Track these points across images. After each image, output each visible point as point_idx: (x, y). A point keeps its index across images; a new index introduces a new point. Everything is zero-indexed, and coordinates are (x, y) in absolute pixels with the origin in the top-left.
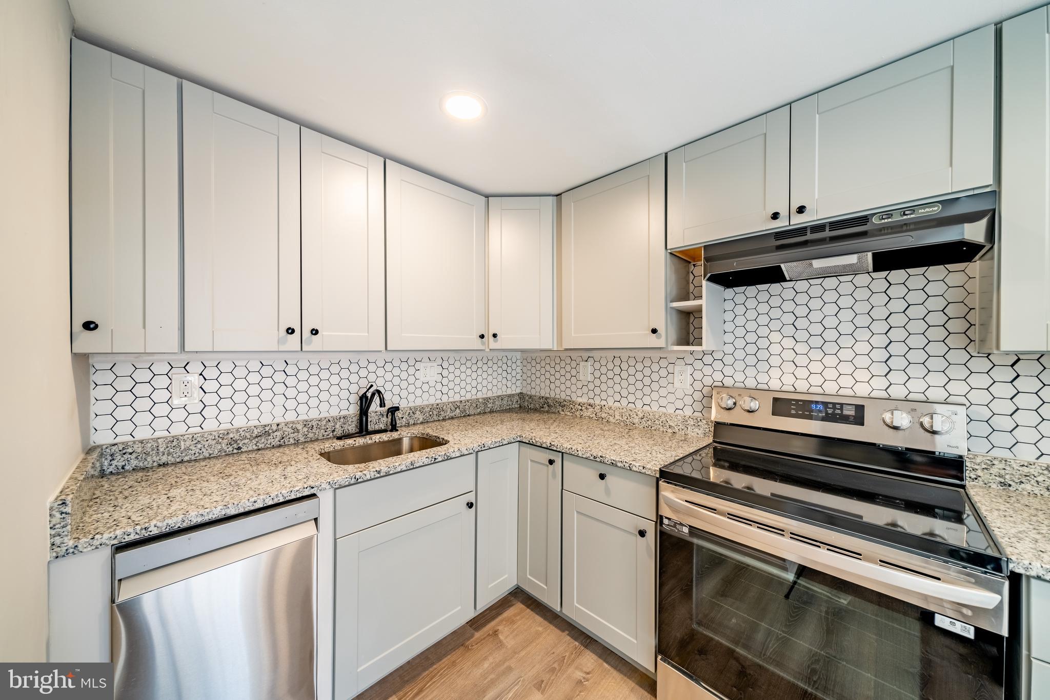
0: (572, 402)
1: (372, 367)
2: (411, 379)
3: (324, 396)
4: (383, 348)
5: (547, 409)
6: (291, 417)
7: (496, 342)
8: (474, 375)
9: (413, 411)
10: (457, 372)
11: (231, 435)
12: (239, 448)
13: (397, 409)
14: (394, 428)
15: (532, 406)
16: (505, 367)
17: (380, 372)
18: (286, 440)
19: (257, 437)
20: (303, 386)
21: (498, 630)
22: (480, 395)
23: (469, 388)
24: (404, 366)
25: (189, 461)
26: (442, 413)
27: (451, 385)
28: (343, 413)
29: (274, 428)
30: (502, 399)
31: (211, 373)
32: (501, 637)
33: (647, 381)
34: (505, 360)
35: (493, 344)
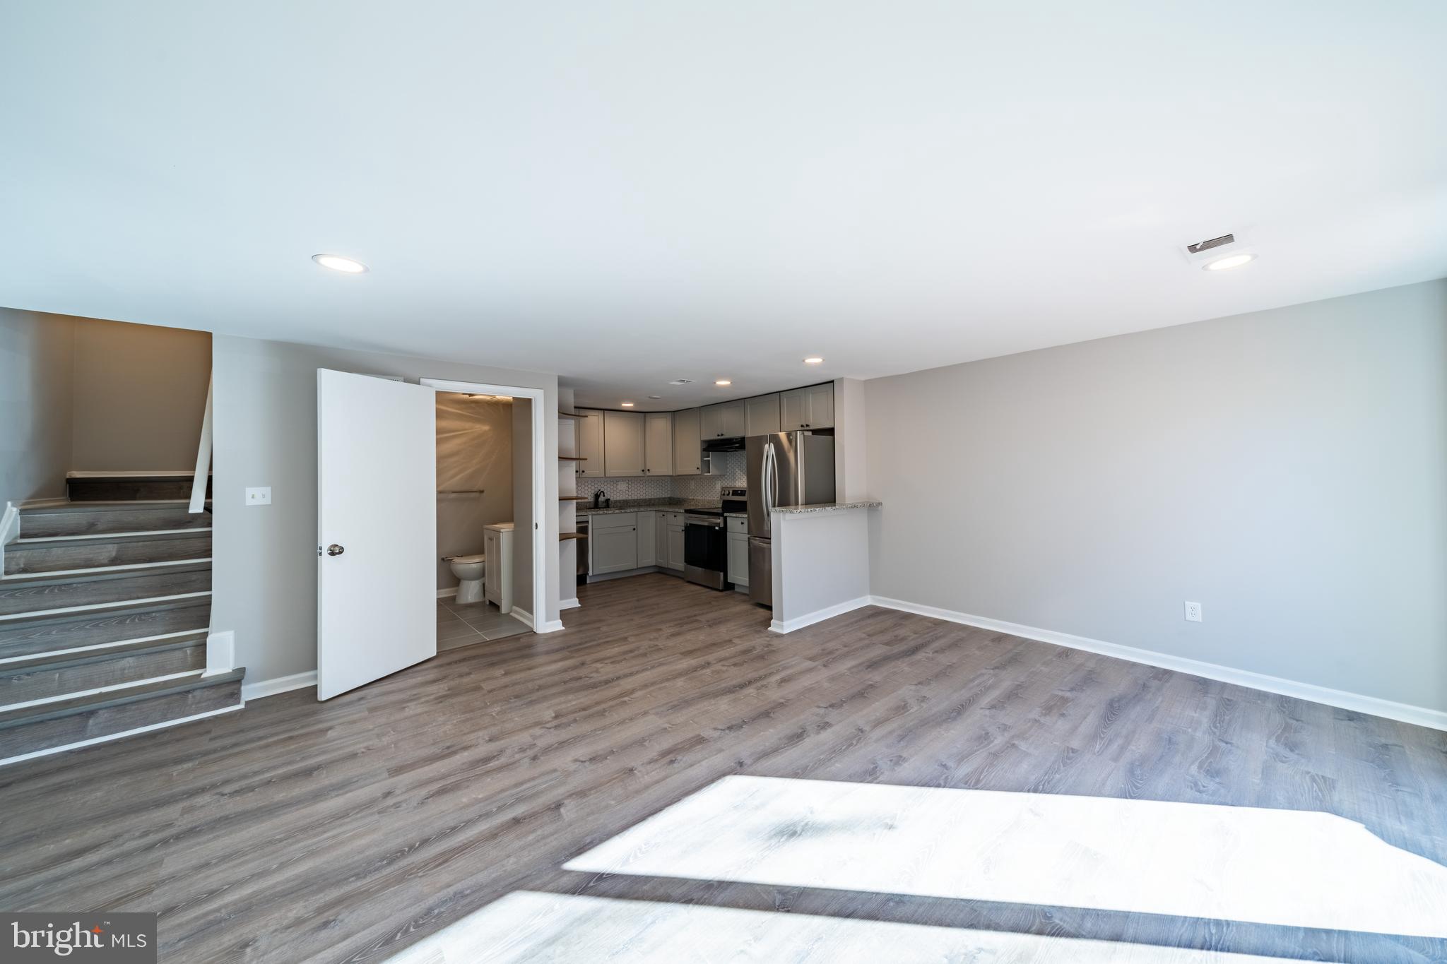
0: (687, 499)
1: (600, 483)
2: (615, 489)
4: (603, 476)
7: (649, 472)
9: (616, 501)
13: (608, 500)
14: (607, 507)
16: (661, 484)
17: (603, 484)
22: (647, 497)
23: (642, 493)
24: (612, 483)
27: (633, 492)
28: (590, 500)
30: (659, 500)
35: (648, 474)
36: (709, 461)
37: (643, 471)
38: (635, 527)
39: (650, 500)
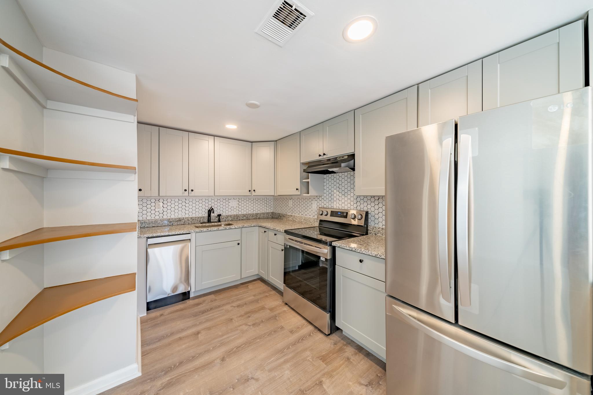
0: (286, 215)
1: (213, 201)
2: (227, 206)
3: (197, 210)
4: (213, 195)
5: (280, 218)
6: (187, 216)
7: (255, 192)
8: (252, 205)
9: (228, 216)
10: (245, 204)
11: (170, 220)
12: (173, 224)
13: (220, 215)
14: (219, 221)
15: (275, 217)
16: (266, 202)
17: (216, 203)
18: (186, 223)
19: (177, 221)
20: (190, 207)
21: (249, 285)
22: (254, 212)
23: (250, 209)
24: (224, 201)
25: (160, 226)
26: (238, 218)
27: (243, 208)
28: (203, 216)
29: (182, 219)
30: (264, 214)
31: (165, 202)
33: (306, 206)
34: (266, 199)
35: (254, 193)
36: (308, 182)
37: (250, 191)
38: (239, 242)
39: (257, 214)
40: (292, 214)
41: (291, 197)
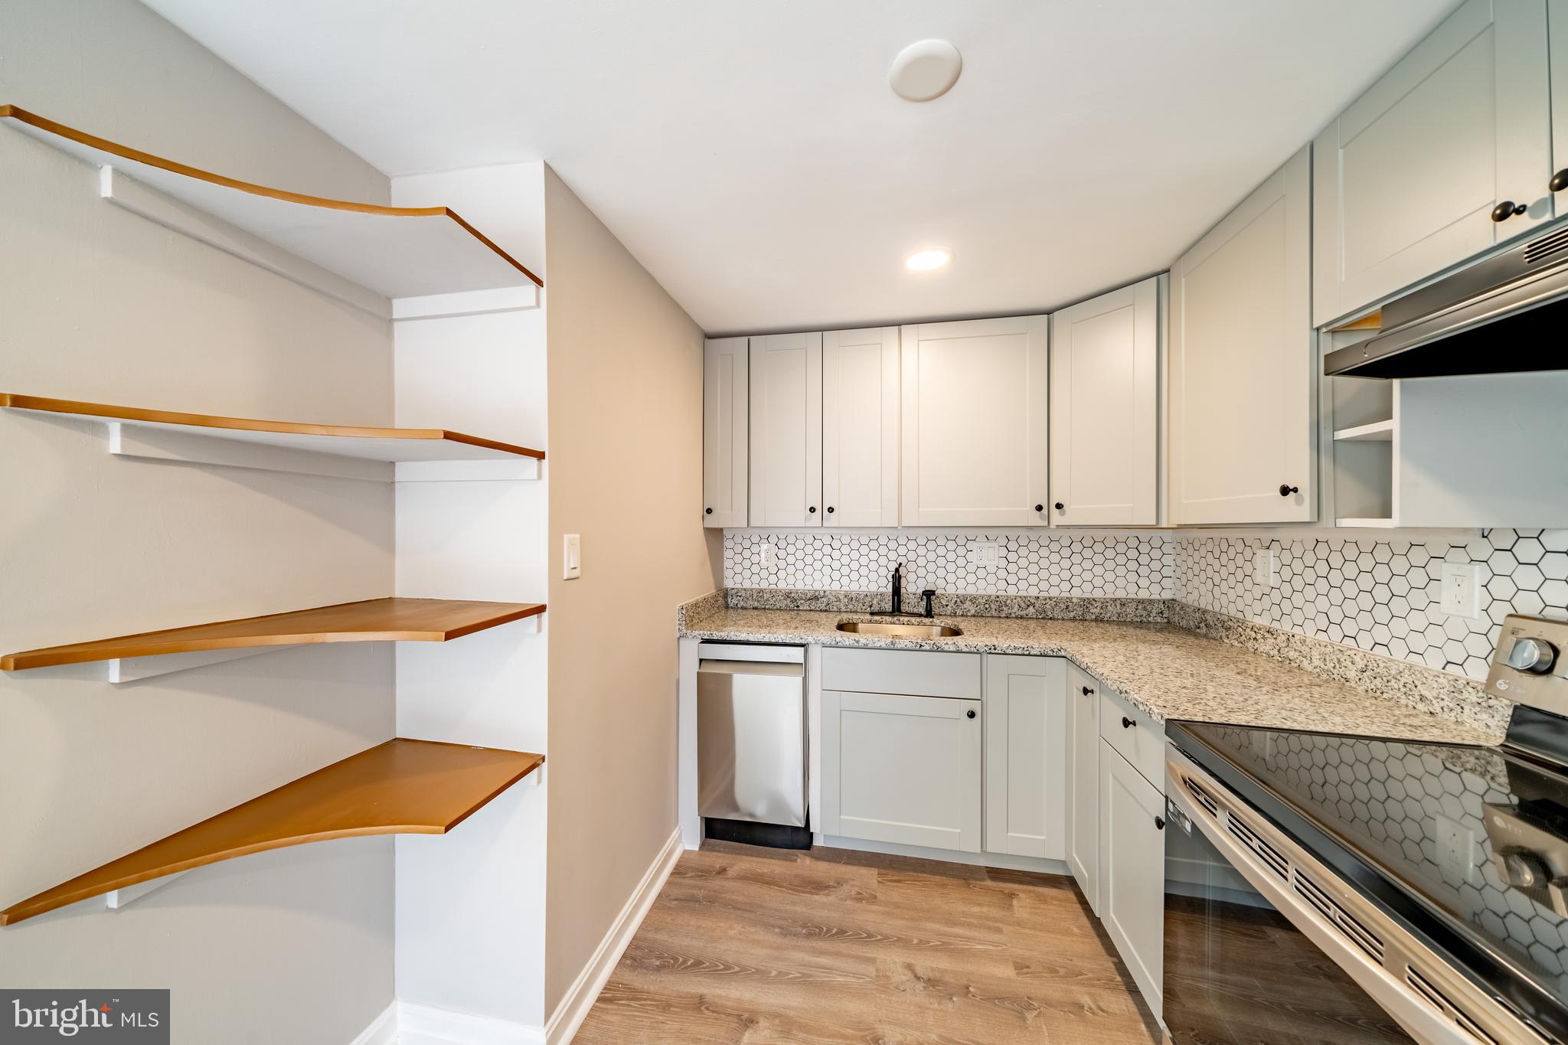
0: (1241, 623)
1: (912, 545)
2: (961, 562)
3: (864, 571)
4: (899, 523)
5: (1204, 630)
6: (836, 586)
7: (1063, 514)
8: (1066, 563)
9: (962, 600)
10: (1034, 557)
11: (793, 595)
12: (798, 606)
13: (933, 593)
14: (929, 614)
15: (1184, 623)
16: (1132, 554)
17: (922, 551)
18: (831, 606)
19: (809, 599)
20: (845, 560)
21: (1017, 895)
22: (1076, 593)
24: (951, 545)
25: (769, 609)
26: (1005, 608)
27: (1023, 574)
28: (881, 590)
29: (822, 594)
30: (1123, 605)
31: (782, 543)
32: (1015, 902)
34: (1133, 543)
35: (1058, 518)
36: (1384, 443)
37: (1039, 508)
38: (976, 706)
39: (1087, 603)
40: (1276, 625)
41: (1266, 536)
